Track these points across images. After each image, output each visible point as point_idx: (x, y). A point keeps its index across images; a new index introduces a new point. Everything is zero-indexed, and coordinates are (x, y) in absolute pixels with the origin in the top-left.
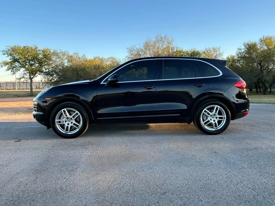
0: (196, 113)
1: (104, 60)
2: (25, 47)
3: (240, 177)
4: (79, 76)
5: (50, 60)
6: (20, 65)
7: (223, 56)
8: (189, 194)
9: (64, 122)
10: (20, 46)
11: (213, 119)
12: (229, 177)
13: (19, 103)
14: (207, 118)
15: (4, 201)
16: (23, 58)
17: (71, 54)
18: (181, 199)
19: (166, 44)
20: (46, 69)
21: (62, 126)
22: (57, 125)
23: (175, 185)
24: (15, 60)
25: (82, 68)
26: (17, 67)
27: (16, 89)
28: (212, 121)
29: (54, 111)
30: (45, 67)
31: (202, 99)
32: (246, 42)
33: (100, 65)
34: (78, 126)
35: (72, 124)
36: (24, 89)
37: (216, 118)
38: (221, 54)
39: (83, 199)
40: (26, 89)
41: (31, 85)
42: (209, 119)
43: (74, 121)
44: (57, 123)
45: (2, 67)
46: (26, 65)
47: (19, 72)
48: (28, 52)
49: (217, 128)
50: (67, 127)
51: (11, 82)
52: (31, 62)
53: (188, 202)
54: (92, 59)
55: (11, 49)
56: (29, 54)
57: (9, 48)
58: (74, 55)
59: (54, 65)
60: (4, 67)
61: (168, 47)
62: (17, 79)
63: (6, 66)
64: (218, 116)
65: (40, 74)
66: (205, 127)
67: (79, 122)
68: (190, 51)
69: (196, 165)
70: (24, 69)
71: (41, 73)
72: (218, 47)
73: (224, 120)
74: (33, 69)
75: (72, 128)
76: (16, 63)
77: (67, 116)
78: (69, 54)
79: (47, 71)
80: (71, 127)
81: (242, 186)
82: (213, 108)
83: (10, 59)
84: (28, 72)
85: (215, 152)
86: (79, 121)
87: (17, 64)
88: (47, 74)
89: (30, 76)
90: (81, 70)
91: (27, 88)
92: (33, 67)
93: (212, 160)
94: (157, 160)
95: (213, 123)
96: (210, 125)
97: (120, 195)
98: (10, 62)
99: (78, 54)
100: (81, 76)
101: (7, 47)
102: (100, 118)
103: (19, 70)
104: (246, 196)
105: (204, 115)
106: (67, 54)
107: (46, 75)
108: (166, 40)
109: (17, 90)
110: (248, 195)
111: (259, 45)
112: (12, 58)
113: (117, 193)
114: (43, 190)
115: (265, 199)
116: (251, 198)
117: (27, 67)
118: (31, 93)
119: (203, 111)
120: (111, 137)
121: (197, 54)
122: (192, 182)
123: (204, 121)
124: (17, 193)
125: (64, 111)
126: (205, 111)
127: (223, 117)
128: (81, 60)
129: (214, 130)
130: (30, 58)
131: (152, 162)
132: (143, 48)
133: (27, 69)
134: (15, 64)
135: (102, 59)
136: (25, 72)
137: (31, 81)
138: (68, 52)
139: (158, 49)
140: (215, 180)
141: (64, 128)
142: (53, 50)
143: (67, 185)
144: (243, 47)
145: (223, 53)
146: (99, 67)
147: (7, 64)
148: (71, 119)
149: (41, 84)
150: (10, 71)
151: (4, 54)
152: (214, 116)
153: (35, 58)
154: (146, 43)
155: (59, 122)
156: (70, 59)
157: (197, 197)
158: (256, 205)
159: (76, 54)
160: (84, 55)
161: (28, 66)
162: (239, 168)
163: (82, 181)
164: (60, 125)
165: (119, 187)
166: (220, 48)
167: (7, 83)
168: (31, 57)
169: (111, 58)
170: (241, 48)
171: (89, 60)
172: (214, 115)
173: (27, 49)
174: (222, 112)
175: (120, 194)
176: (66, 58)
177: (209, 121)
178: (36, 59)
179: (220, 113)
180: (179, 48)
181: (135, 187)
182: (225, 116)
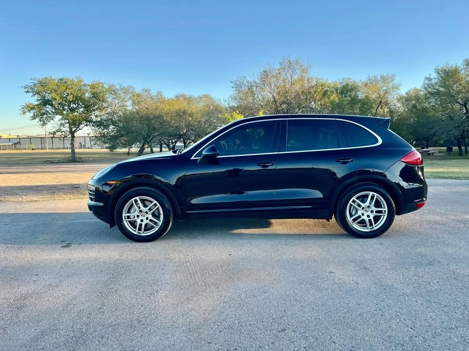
0: (339, 203)
1: (192, 100)
2: (61, 79)
3: (397, 308)
4: (152, 128)
5: (103, 101)
6: (53, 110)
7: (399, 90)
8: (318, 333)
9: (136, 217)
10: (53, 78)
11: (367, 214)
12: (380, 310)
13: (54, 176)
14: (356, 212)
15: (63, 337)
16: (58, 98)
17: (138, 90)
18: (306, 339)
19: (299, 72)
20: (96, 117)
21: (133, 224)
22: (125, 222)
23: (300, 319)
24: (46, 102)
25: (157, 115)
26: (50, 114)
27: (46, 149)
28: (365, 217)
29: (121, 200)
30: (94, 114)
31: (348, 182)
32: (440, 66)
33: (186, 109)
34: (156, 223)
35: (148, 221)
36: (60, 148)
37: (372, 212)
38: (397, 88)
39: (169, 336)
40: (62, 148)
41: (72, 144)
42: (360, 213)
43: (151, 216)
44: (125, 219)
45: (24, 113)
46: (64, 109)
47: (52, 121)
48: (66, 88)
49: (373, 228)
50: (141, 225)
51: (38, 136)
52: (72, 105)
53: (315, 343)
54: (173, 98)
55: (38, 84)
56: (69, 91)
57: (36, 82)
58: (142, 93)
59: (109, 110)
60: (27, 113)
61: (301, 79)
62: (50, 133)
63: (31, 111)
64: (375, 209)
65: (87, 125)
66: (354, 225)
67: (158, 217)
68: (341, 83)
69: (334, 288)
70: (61, 116)
71: (88, 123)
72: (390, 75)
73: (384, 216)
74: (76, 116)
75: (148, 227)
76: (48, 106)
77: (140, 208)
78: (135, 91)
79: (99, 119)
80: (146, 225)
81: (397, 322)
82: (367, 196)
83: (38, 100)
84: (67, 121)
85: (366, 269)
86: (158, 215)
87: (49, 108)
88: (99, 124)
89: (71, 129)
90: (156, 117)
91: (66, 147)
92: (76, 113)
93: (359, 280)
94: (275, 280)
95: (367, 219)
96: (363, 223)
97: (221, 332)
98: (38, 105)
99: (150, 90)
100: (156, 127)
101: (32, 81)
102: (189, 212)
103: (53, 119)
104: (399, 337)
105: (352, 206)
106: (131, 91)
107: (97, 126)
108: (298, 67)
109: (48, 151)
110: (402, 335)
111: (463, 72)
112: (40, 99)
113: (216, 328)
114: (114, 323)
115: (426, 342)
116: (406, 340)
117: (65, 112)
118: (72, 157)
119: (351, 201)
120: (207, 241)
121: (352, 90)
122: (325, 314)
123: (351, 216)
124: (79, 326)
125: (136, 201)
126: (354, 201)
127: (382, 211)
128: (154, 100)
129: (368, 230)
130: (70, 98)
131: (267, 282)
132: (258, 81)
133: (65, 117)
134: (45, 109)
135: (190, 97)
136: (62, 121)
137: (73, 137)
138: (132, 88)
139: (284, 83)
140: (359, 313)
141: (135, 227)
142: (108, 84)
143: (146, 315)
144: (434, 75)
145: (399, 85)
146: (184, 112)
147: (32, 109)
148: (147, 213)
149: (88, 140)
150: (37, 120)
151: (28, 92)
152: (368, 209)
153: (78, 99)
154: (264, 72)
155: (129, 217)
156: (137, 99)
157: (329, 337)
158: (410, 350)
159: (146, 91)
160: (159, 93)
161: (68, 111)
162: (398, 295)
163: (167, 309)
164: (130, 222)
165: (219, 319)
166: (395, 75)
167: (30, 138)
168: (71, 96)
169: (206, 96)
170: (432, 77)
171: (168, 100)
172: (369, 207)
173: (66, 82)
174: (382, 203)
175: (221, 329)
176: (130, 98)
177: (359, 217)
178: (80, 99)
179: (378, 204)
180: (321, 79)
181: (242, 320)
182: (386, 209)
